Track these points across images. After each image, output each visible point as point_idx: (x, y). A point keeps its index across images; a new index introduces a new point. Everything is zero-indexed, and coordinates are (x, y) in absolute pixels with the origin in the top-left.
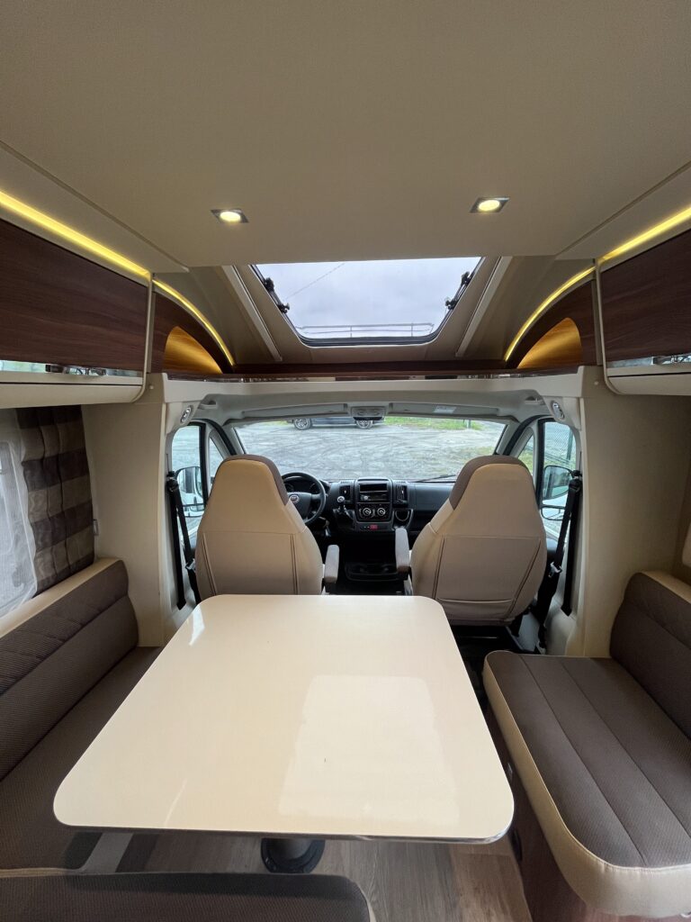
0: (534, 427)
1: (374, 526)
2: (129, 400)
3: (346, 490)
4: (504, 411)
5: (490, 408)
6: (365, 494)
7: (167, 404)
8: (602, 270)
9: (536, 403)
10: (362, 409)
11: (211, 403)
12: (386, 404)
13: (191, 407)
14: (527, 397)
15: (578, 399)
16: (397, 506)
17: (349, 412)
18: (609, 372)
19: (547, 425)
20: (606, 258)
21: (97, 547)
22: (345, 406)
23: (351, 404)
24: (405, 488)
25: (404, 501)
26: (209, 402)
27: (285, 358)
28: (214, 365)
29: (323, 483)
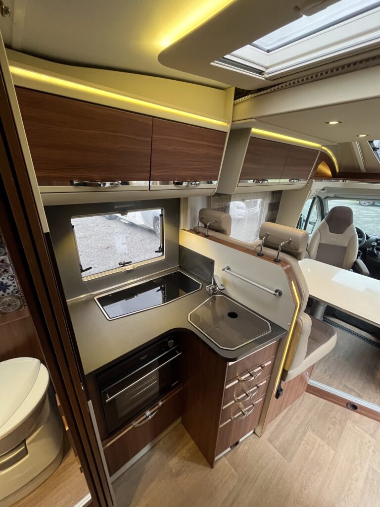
2: (300, 188)
3: (379, 241)
7: (311, 190)
13: (317, 191)
26: (323, 189)
27: (367, 171)
28: (329, 173)
29: (366, 235)
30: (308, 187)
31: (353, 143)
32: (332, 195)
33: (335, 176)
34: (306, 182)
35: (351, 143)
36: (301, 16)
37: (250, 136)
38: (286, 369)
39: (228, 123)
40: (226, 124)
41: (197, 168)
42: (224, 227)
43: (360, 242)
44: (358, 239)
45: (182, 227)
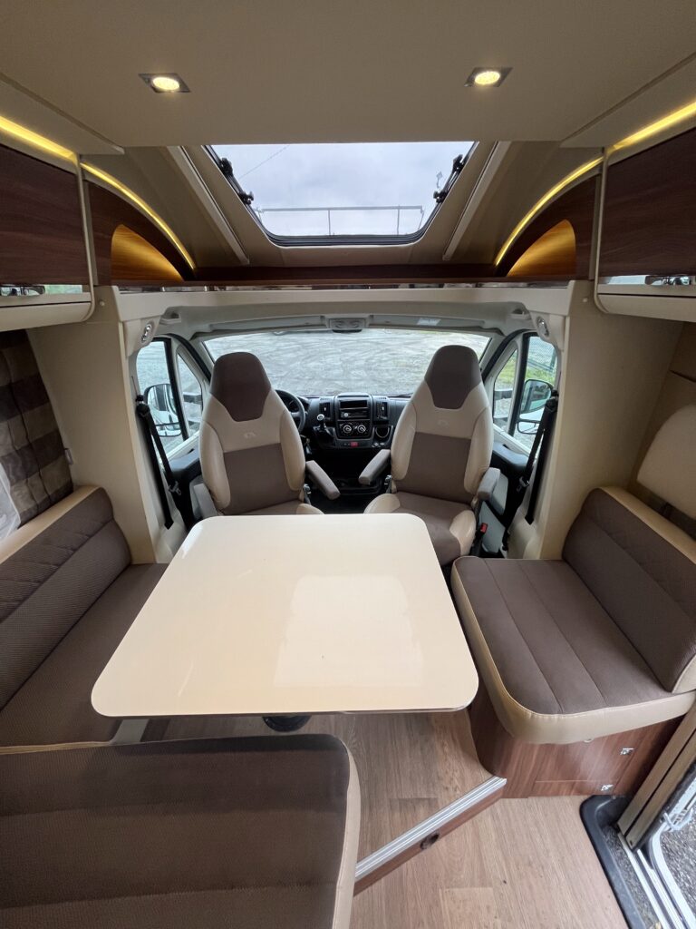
0: (519, 341)
1: (354, 443)
2: (79, 321)
3: (325, 408)
4: (489, 324)
5: (475, 321)
6: (346, 411)
7: (124, 323)
8: (610, 164)
9: (523, 316)
10: (340, 321)
11: (174, 316)
12: (366, 315)
13: (152, 323)
14: (513, 309)
15: (565, 317)
16: (376, 423)
17: (326, 323)
18: (599, 288)
19: (532, 339)
20: (617, 147)
21: (75, 476)
23: (328, 316)
24: (385, 404)
25: (385, 418)
26: (171, 314)
27: (251, 261)
28: (169, 267)
29: (302, 400)
33: (190, 277)
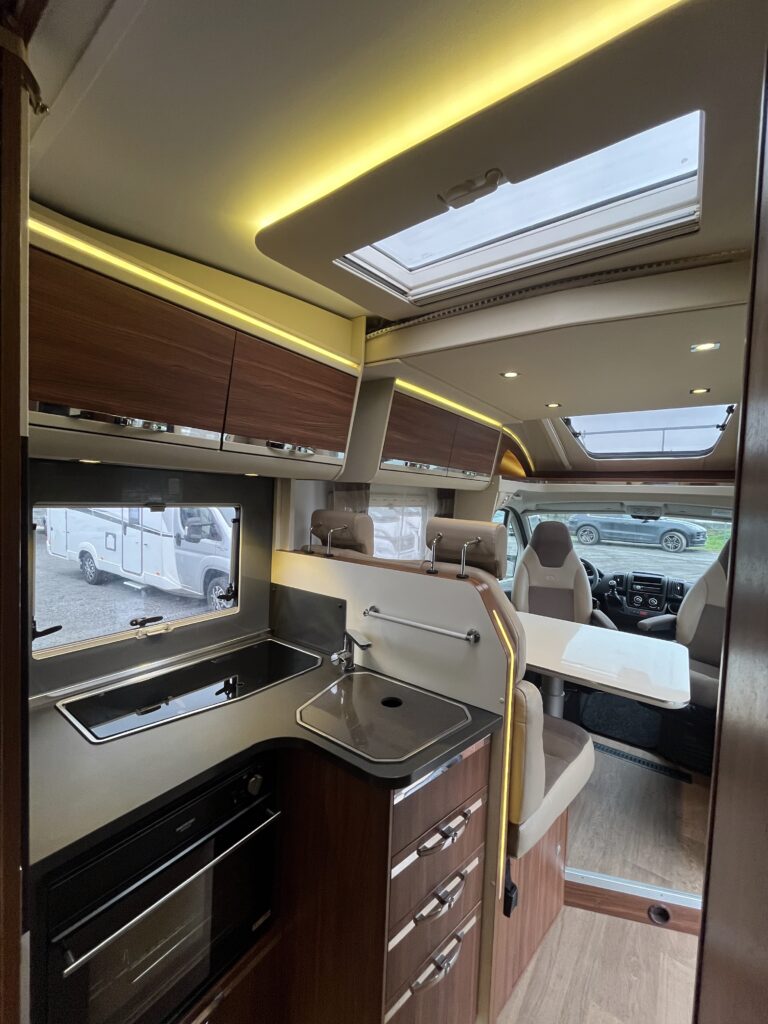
1: (644, 612)
2: (482, 489)
6: (640, 585)
7: (499, 494)
10: (638, 508)
11: (518, 496)
12: (661, 504)
13: (509, 497)
16: (672, 600)
17: (625, 509)
22: (622, 504)
23: (627, 503)
24: (682, 585)
25: (679, 597)
26: (517, 495)
27: (574, 467)
28: (522, 472)
29: (598, 570)
30: (493, 488)
31: (543, 421)
32: (532, 506)
33: (531, 476)
34: (488, 479)
35: (540, 421)
36: (447, 209)
37: (394, 389)
38: (514, 821)
39: (359, 364)
40: (355, 366)
41: (309, 425)
42: (361, 537)
43: (591, 582)
44: (587, 578)
45: (277, 545)
